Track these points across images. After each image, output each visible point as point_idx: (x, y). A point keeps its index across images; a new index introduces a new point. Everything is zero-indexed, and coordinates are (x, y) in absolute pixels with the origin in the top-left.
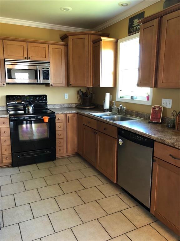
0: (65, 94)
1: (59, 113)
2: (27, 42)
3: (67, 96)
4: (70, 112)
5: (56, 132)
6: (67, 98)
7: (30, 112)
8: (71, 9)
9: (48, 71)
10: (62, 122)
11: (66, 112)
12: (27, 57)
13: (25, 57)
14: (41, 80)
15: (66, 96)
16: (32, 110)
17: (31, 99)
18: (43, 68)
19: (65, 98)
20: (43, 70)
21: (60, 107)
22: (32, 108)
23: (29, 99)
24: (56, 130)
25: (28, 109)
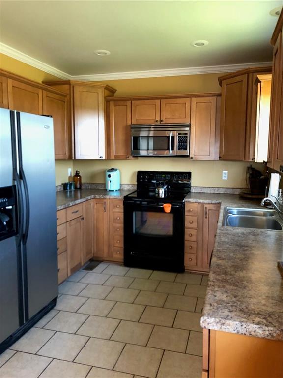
0: (224, 172)
1: (191, 201)
2: (161, 99)
3: (227, 175)
4: (210, 201)
5: (185, 230)
6: (226, 178)
7: (160, 195)
8: (206, 42)
9: (187, 137)
10: (195, 216)
11: (202, 201)
12: (159, 120)
13: (157, 119)
14: (176, 151)
15: (225, 175)
16: (163, 193)
17: (167, 177)
18: (179, 134)
19: (223, 178)
20: (179, 137)
21: (212, 192)
22: (163, 191)
23: (164, 177)
24: (186, 226)
25: (159, 192)
